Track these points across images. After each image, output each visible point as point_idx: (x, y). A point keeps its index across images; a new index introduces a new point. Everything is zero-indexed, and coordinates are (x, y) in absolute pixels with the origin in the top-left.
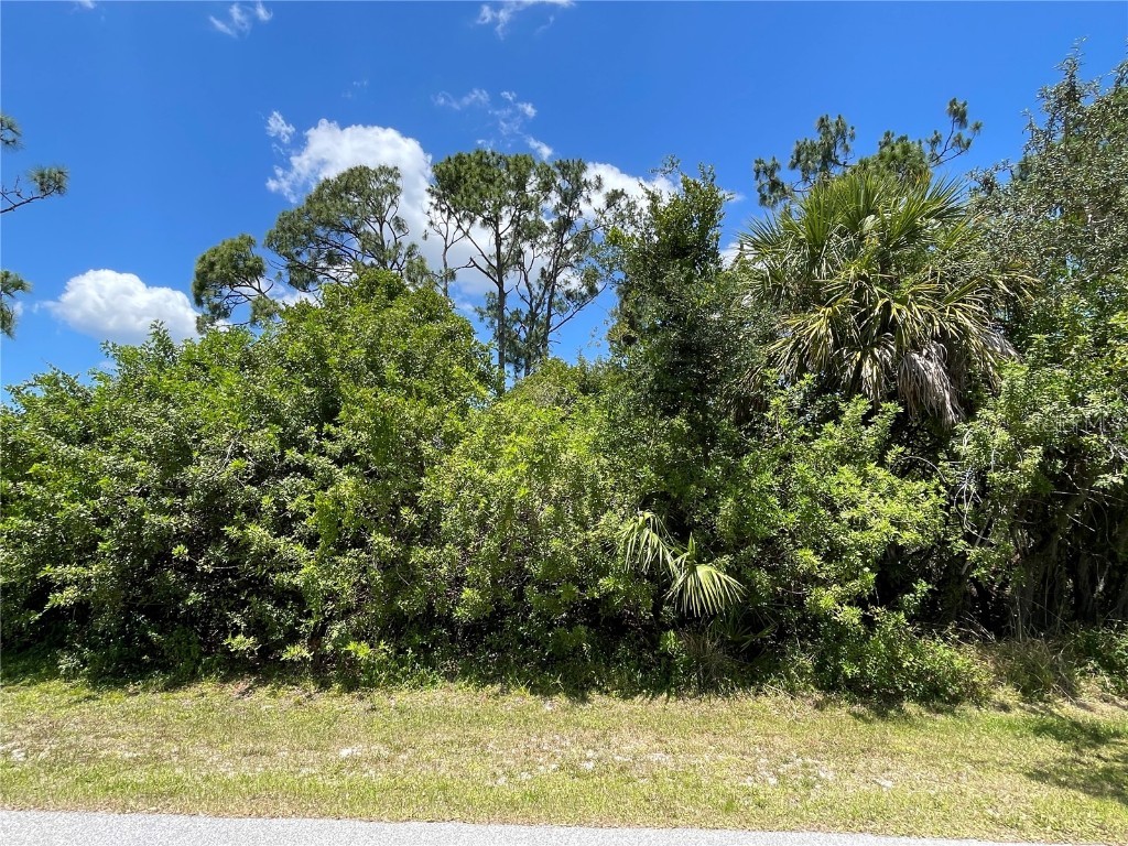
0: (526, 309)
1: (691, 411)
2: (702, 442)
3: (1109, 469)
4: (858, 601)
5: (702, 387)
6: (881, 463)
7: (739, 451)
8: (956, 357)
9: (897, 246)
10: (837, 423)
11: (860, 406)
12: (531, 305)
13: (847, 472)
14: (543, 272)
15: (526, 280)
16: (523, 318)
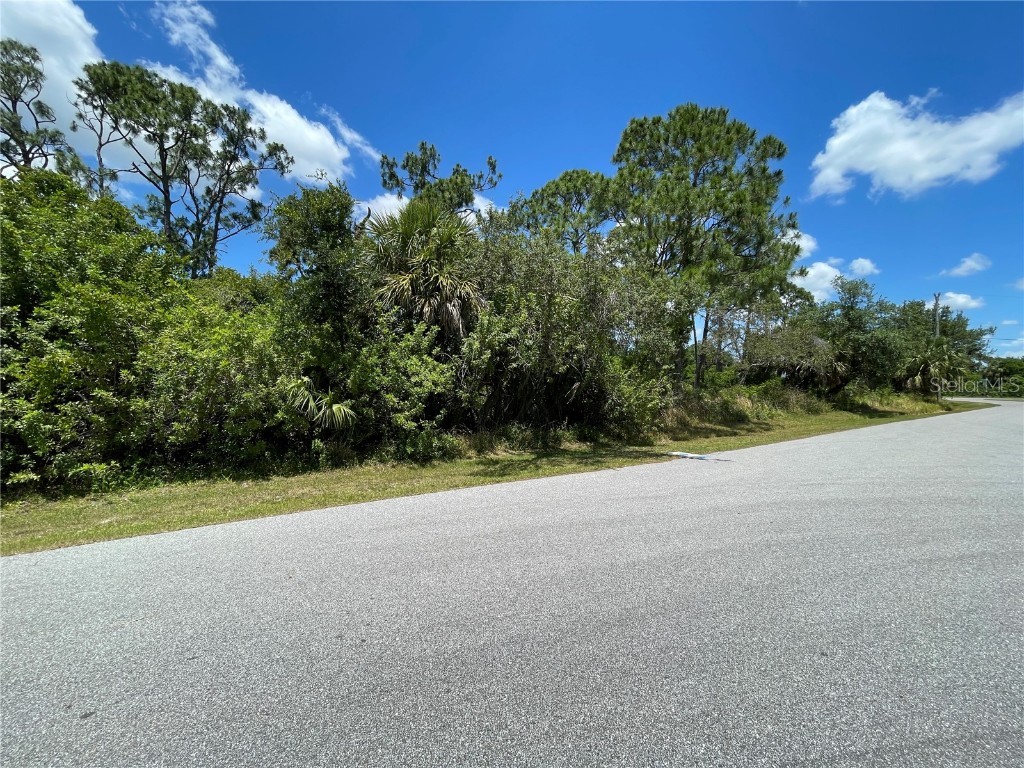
0: (192, 219)
1: (334, 321)
2: (340, 338)
3: (515, 361)
4: (415, 419)
5: (342, 309)
6: (430, 355)
7: (361, 344)
8: (466, 307)
9: (445, 247)
10: (412, 334)
11: (422, 327)
12: (197, 216)
13: (414, 358)
14: (209, 191)
15: (192, 195)
16: (189, 225)
